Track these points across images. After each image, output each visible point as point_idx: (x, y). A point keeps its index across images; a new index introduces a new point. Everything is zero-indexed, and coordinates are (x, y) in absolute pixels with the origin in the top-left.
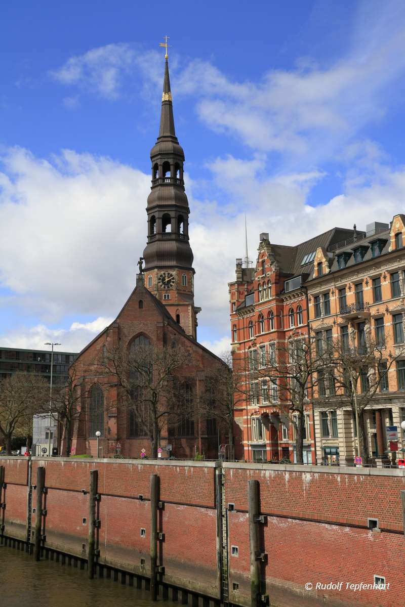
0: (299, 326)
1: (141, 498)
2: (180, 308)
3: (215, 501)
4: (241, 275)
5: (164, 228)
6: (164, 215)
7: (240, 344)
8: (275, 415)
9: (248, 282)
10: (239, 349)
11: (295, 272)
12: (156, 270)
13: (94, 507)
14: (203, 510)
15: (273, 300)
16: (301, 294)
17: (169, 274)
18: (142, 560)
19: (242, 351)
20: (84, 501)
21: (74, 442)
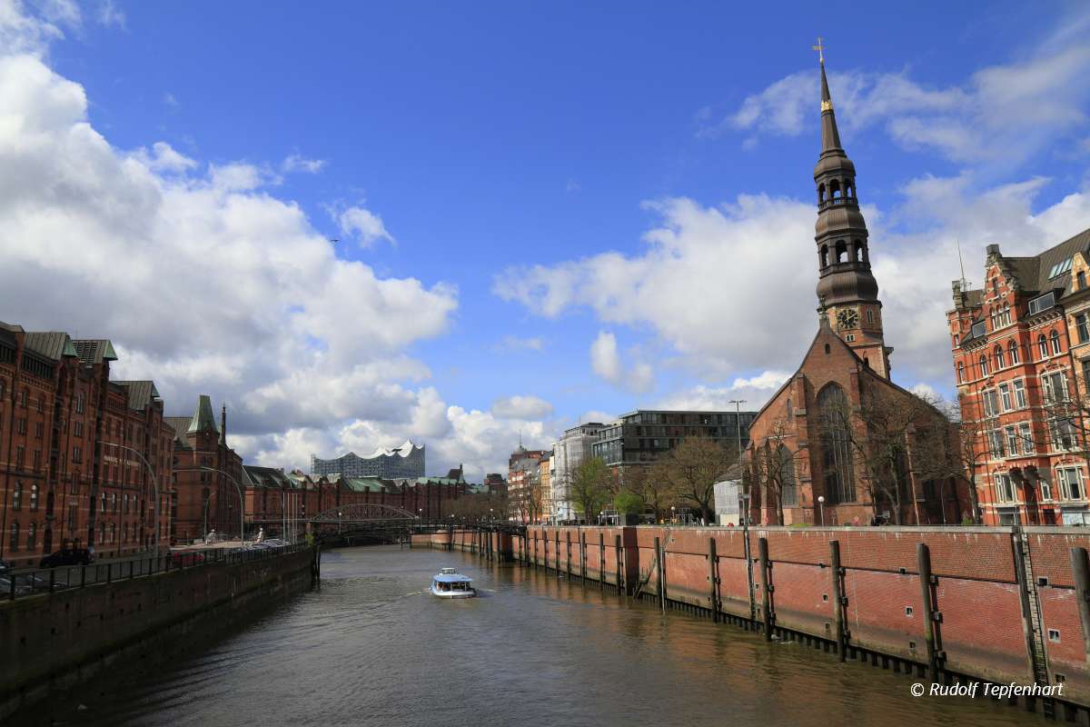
0: (1056, 355)
1: (903, 572)
2: (868, 350)
3: (1016, 574)
4: (960, 301)
5: (839, 258)
6: (837, 243)
7: (970, 385)
8: (1031, 469)
9: (973, 308)
10: (969, 391)
11: (1042, 287)
12: (834, 308)
13: (838, 582)
14: (997, 585)
15: (1014, 326)
16: (1056, 314)
17: (850, 311)
18: (911, 644)
19: (974, 394)
20: (823, 577)
21: (764, 511)
